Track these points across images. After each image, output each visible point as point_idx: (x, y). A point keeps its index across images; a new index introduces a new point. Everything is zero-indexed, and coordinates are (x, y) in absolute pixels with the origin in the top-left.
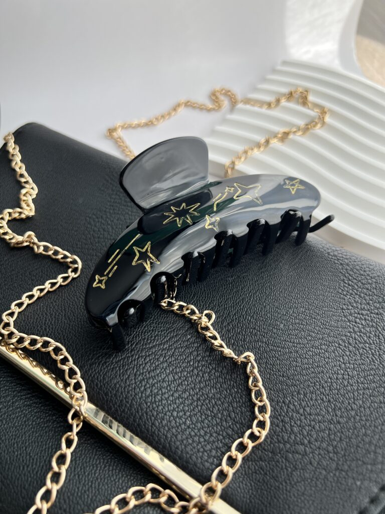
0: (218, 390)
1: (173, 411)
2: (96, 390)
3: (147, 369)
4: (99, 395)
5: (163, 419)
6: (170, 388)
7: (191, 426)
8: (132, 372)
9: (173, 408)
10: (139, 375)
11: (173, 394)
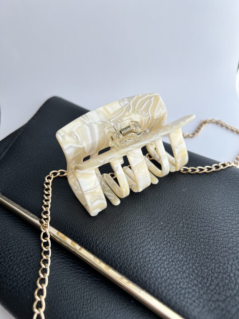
0: (185, 256)
1: (157, 267)
2: (107, 254)
3: (138, 242)
4: (109, 257)
5: (152, 273)
6: (154, 254)
7: (170, 278)
8: (129, 243)
9: (158, 265)
10: (134, 245)
11: (156, 257)
